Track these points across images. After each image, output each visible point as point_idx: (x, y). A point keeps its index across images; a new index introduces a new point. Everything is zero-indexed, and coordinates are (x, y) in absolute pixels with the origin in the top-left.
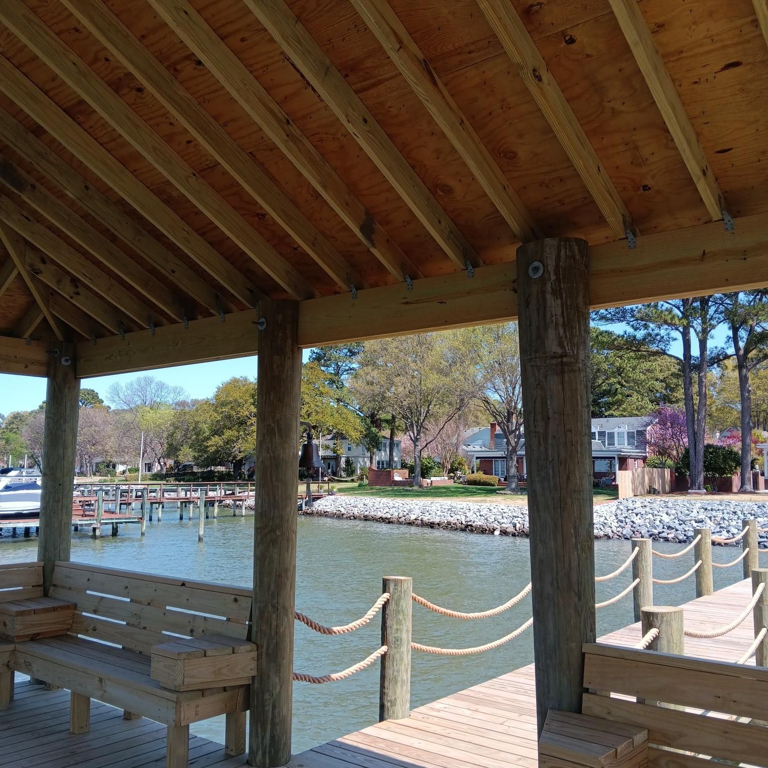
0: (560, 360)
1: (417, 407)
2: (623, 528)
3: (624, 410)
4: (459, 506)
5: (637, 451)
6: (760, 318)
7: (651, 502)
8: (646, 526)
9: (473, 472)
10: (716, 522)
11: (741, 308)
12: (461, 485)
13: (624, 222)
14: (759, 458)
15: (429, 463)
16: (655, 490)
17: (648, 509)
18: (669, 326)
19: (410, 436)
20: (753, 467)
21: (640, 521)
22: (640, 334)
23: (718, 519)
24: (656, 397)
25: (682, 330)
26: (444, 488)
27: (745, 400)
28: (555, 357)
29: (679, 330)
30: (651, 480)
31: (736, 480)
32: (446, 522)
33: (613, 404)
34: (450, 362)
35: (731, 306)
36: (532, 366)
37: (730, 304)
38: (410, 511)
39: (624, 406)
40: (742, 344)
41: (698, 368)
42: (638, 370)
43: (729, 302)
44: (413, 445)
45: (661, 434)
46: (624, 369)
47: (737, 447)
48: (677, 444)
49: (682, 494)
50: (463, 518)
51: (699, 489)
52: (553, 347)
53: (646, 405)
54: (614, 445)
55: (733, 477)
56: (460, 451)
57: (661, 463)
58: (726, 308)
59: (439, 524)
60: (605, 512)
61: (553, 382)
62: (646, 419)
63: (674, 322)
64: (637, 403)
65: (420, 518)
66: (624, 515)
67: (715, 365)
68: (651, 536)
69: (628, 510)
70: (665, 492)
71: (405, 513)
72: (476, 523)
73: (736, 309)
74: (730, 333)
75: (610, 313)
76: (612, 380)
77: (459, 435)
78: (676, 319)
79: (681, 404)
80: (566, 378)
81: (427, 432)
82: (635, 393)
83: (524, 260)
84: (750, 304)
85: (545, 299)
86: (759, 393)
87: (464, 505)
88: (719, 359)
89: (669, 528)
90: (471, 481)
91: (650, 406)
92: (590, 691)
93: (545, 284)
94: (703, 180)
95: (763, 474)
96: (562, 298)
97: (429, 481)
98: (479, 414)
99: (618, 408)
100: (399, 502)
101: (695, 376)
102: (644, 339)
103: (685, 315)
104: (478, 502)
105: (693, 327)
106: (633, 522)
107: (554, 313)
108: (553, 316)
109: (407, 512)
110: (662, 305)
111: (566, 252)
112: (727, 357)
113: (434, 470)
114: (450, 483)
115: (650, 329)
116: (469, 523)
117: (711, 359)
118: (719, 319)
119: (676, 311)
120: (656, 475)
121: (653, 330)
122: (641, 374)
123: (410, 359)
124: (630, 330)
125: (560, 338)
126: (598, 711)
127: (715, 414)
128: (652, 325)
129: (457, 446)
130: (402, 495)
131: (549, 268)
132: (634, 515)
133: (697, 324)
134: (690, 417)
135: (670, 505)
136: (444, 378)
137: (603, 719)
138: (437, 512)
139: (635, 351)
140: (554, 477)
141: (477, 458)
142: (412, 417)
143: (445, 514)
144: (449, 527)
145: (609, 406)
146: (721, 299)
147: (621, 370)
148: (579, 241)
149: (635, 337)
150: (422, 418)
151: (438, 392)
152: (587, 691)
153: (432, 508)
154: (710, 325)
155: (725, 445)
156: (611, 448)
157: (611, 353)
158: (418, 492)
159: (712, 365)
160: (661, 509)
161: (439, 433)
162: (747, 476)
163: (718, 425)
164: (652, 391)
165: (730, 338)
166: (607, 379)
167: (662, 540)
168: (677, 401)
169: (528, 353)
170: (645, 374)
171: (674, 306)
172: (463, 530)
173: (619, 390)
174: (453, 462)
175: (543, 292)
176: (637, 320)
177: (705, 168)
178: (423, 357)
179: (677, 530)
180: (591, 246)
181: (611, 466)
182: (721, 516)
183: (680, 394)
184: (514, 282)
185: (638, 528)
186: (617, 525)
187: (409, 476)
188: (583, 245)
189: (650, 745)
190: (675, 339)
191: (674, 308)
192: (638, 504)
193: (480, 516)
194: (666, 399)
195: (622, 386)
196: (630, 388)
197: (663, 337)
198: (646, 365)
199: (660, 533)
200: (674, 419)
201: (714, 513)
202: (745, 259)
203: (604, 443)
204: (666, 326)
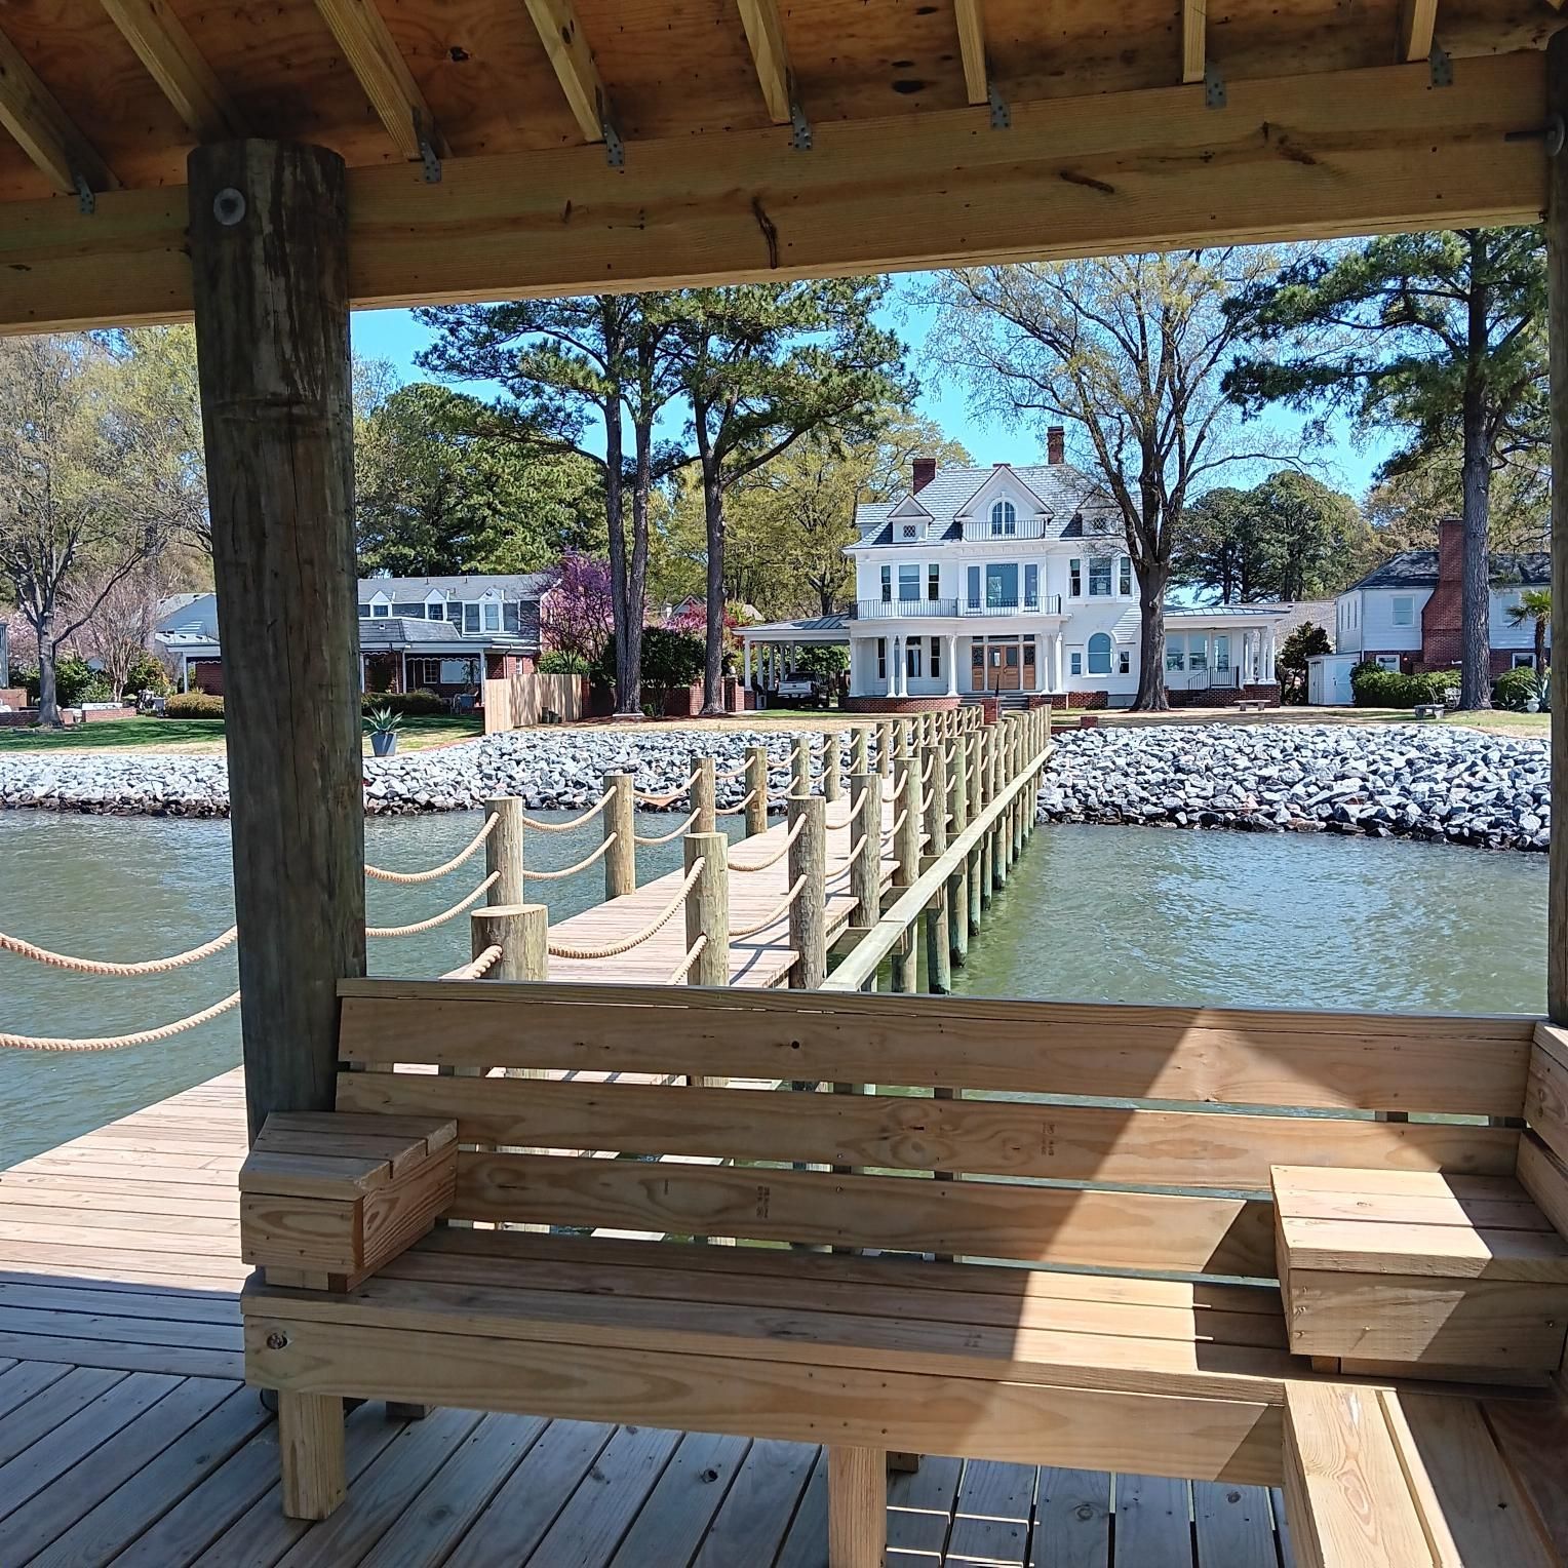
0: (285, 409)
1: (42, 546)
2: (491, 788)
3: (499, 561)
4: (149, 764)
5: (523, 641)
6: (743, 388)
7: (545, 737)
8: (536, 785)
9: (181, 691)
10: (660, 770)
11: (711, 366)
12: (153, 720)
13: (417, 124)
14: (737, 653)
15: (77, 673)
16: (553, 714)
17: (538, 752)
18: (580, 393)
19: (26, 611)
20: (726, 671)
21: (522, 774)
22: (527, 406)
23: (663, 764)
24: (559, 536)
25: (605, 403)
26: (113, 726)
27: (714, 544)
28: (275, 401)
29: (599, 403)
30: (547, 697)
31: (697, 694)
32: (118, 797)
33: (478, 548)
34: (120, 443)
35: (694, 361)
36: (226, 421)
37: (693, 358)
38: (33, 779)
39: (498, 553)
40: (712, 439)
41: (633, 481)
42: (527, 480)
43: (690, 353)
44: (36, 634)
45: (566, 608)
46: (499, 477)
47: (700, 635)
48: (595, 628)
49: (602, 722)
50: (159, 787)
51: (633, 711)
52: (270, 382)
53: (541, 552)
54: (478, 629)
55: (692, 688)
56: (150, 645)
57: (566, 664)
58: (686, 364)
59: (101, 804)
60: (458, 762)
61: (273, 461)
62: (539, 579)
63: (589, 385)
64: (523, 548)
65: (56, 794)
66: (494, 765)
67: (665, 478)
68: (543, 801)
69: (503, 755)
70: (571, 720)
71: (20, 785)
72: (187, 797)
73: (702, 367)
74: (692, 415)
75: (468, 357)
76: (476, 499)
77: (145, 610)
78: (594, 379)
79: (604, 551)
80: (300, 450)
81: (70, 604)
82: (520, 527)
83: (205, 180)
84: (727, 360)
85: (250, 275)
86: (741, 533)
87: (161, 759)
88: (673, 463)
89: (578, 784)
90: (176, 710)
91: (548, 555)
92: (352, 1066)
93: (249, 241)
94: (562, 51)
95: (742, 683)
96: (287, 275)
97: (77, 712)
98: (192, 563)
99: (486, 558)
100: (6, 759)
101: (627, 496)
102: (534, 417)
103: (611, 375)
104: (192, 753)
105: (625, 398)
106: (510, 777)
107: (271, 308)
108: (268, 314)
109: (24, 781)
110: (569, 350)
111: (294, 174)
112: (686, 461)
113: (89, 688)
114: (129, 715)
115: (545, 397)
116: (171, 798)
117: (657, 464)
118: (672, 384)
119: (594, 364)
120: (555, 687)
121: (551, 399)
122: (531, 489)
123: (19, 432)
124: (508, 397)
125: (285, 362)
126: (367, 1102)
127: (664, 572)
128: (548, 389)
129: (143, 634)
130: (11, 744)
131: (259, 205)
132: (514, 763)
133: (633, 391)
134: (618, 575)
135: (579, 742)
136: (104, 480)
137: (376, 1114)
138: (97, 778)
139: (516, 440)
140: (276, 657)
141: (189, 660)
142: (30, 568)
143: (116, 781)
144: (126, 808)
145: (470, 551)
146: (676, 344)
147: (494, 479)
148: (324, 155)
149: (517, 410)
150: (54, 572)
151: (91, 512)
152: (346, 1067)
153: (86, 770)
154: (656, 395)
155: (678, 628)
156: (474, 635)
157: (474, 442)
158: (49, 737)
159: (660, 475)
160: (563, 750)
161: (97, 604)
162: (715, 684)
163: (671, 592)
164: (552, 525)
165: (692, 424)
166: (464, 497)
167: (563, 807)
168: (598, 546)
169: (218, 393)
170: (538, 490)
171: (591, 352)
172: (158, 814)
173: (489, 520)
174: (134, 669)
175: (246, 259)
176: (520, 376)
177: (569, 27)
178: (52, 430)
179: (590, 788)
180: (350, 169)
181: (472, 671)
182: (668, 759)
183: (602, 532)
184: (187, 232)
185: (521, 788)
186: (480, 784)
187: (29, 702)
188: (333, 165)
189: (461, 1147)
190: (592, 421)
191: (591, 357)
192: (521, 744)
193: (197, 780)
194: (579, 541)
195: (496, 511)
196: (511, 517)
197: (569, 415)
198: (538, 471)
199: (559, 795)
200: (590, 579)
201: (656, 754)
202: (642, 227)
203: (458, 625)
204: (575, 394)
